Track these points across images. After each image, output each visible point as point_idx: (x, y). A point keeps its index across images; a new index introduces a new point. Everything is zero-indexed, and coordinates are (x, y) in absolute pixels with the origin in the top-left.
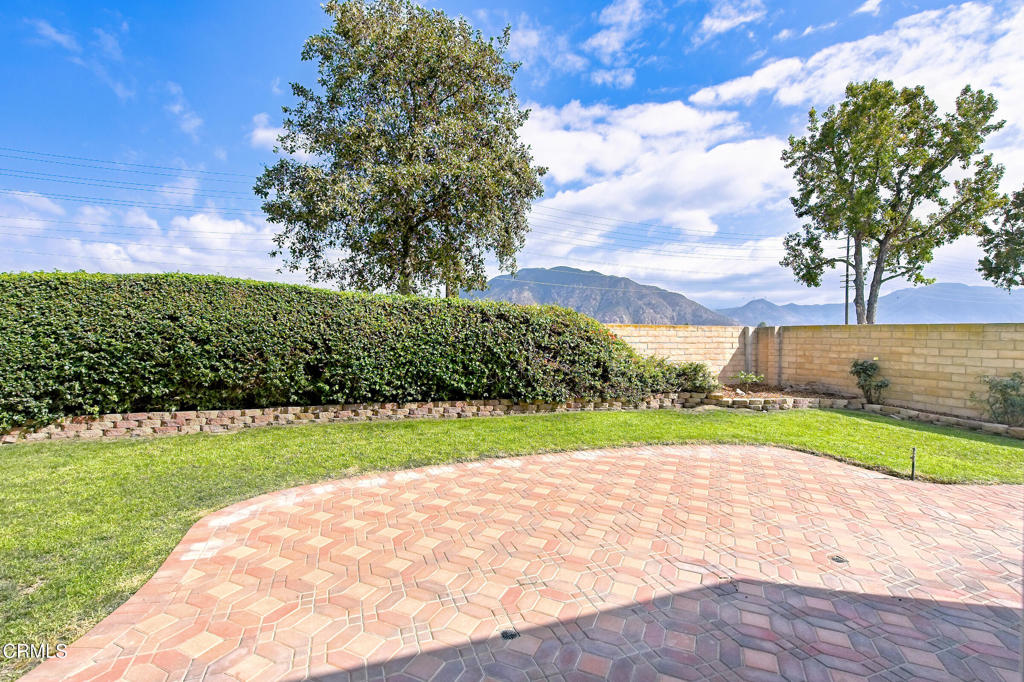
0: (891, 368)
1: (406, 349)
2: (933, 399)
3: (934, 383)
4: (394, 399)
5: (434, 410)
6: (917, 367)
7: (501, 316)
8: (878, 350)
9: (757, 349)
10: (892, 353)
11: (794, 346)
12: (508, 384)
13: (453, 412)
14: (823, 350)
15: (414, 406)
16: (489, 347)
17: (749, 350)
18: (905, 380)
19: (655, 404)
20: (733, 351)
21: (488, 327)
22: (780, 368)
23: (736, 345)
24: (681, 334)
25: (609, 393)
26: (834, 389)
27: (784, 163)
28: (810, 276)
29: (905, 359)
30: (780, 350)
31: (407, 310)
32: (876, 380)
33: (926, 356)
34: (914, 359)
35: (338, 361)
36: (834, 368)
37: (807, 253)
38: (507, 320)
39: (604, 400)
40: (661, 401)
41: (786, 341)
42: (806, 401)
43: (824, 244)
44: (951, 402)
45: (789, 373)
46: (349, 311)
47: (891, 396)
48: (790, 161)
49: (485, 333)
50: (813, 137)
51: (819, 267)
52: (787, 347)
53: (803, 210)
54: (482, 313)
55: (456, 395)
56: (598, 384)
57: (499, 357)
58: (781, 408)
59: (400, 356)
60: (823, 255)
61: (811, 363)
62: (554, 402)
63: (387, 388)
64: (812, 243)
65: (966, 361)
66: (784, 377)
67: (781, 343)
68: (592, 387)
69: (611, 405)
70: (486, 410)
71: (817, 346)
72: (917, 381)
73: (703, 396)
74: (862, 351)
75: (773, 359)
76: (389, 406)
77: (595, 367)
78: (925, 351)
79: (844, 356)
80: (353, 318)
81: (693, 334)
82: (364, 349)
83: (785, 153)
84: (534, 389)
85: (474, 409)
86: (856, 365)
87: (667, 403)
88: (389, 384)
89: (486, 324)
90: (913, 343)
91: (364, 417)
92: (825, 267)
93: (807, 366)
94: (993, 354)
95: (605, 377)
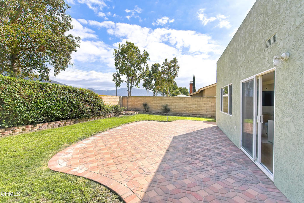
0: (149, 104)
1: (41, 103)
2: (155, 110)
3: (155, 107)
4: (32, 123)
5: (49, 125)
6: (153, 104)
7: (74, 91)
8: (147, 101)
9: (122, 101)
10: (149, 102)
11: (131, 101)
12: (76, 114)
13: (57, 125)
14: (137, 101)
15: (41, 125)
16: (71, 101)
17: (121, 102)
18: (152, 107)
19: (109, 116)
20: (118, 102)
21: (71, 95)
22: (128, 106)
23: (119, 101)
24: (109, 98)
25: (101, 114)
26: (139, 109)
27: (113, 55)
28: (118, 84)
29: (151, 103)
30: (128, 102)
31: (41, 87)
32: (147, 107)
33: (154, 102)
34: (152, 103)
35: (7, 108)
36: (139, 105)
37: (118, 78)
38: (76, 92)
39: (99, 116)
40: (111, 115)
41: (129, 100)
42: (138, 112)
43: (121, 77)
44: (158, 110)
45: (130, 107)
46: (15, 86)
47: (149, 110)
48: (115, 55)
49: (70, 97)
50: (119, 50)
51: (120, 82)
52: (129, 101)
53: (117, 68)
54: (69, 90)
55: (57, 119)
56: (99, 112)
57: (74, 105)
58: (134, 114)
59: (38, 105)
60: (121, 79)
61: (135, 104)
62: (87, 118)
63: (31, 119)
64: (119, 76)
65: (160, 103)
66: (129, 108)
67: (128, 100)
68: (98, 113)
69: (101, 117)
70: (68, 123)
71: (136, 101)
72: (153, 107)
73: (119, 113)
74: (144, 102)
75: (126, 104)
76: (30, 126)
77: (98, 107)
78: (154, 101)
79: (141, 102)
80: (16, 89)
81: (111, 98)
82: (22, 103)
83: (114, 53)
84: (84, 114)
85: (64, 123)
86: (144, 104)
87: (112, 116)
88: (32, 117)
89: (70, 94)
90: (153, 100)
91: (18, 132)
92: (121, 82)
93: (134, 105)
94: (163, 102)
95: (100, 110)
